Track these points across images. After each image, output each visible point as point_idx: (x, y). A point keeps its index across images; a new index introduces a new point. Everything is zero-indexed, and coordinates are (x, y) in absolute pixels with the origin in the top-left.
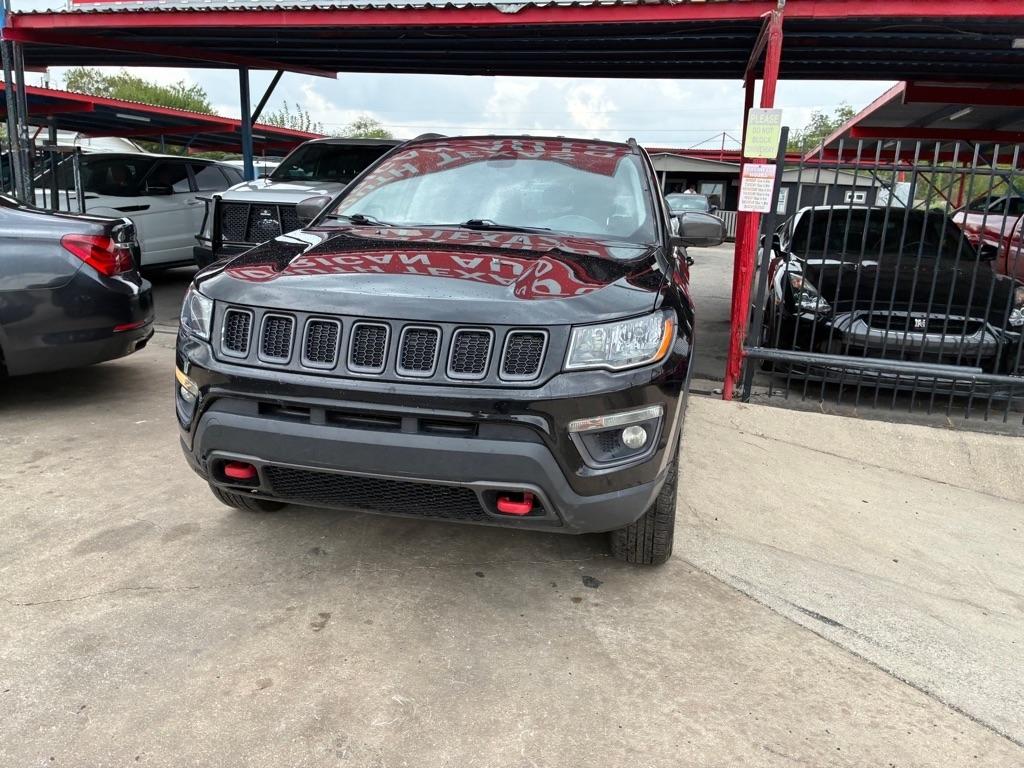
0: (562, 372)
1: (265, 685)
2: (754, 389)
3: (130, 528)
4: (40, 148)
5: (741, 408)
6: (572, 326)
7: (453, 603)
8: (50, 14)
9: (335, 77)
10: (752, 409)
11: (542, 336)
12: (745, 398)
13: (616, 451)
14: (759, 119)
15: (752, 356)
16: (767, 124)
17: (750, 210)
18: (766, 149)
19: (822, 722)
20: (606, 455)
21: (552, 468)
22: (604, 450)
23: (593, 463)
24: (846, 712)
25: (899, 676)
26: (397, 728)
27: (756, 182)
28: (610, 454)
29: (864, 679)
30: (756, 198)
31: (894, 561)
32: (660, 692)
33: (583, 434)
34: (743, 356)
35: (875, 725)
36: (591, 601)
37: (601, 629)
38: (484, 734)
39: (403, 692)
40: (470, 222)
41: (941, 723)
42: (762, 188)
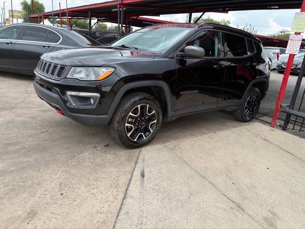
0: (66, 78)
1: (16, 136)
2: (290, 126)
5: (271, 130)
6: (72, 66)
7: (71, 138)
9: (228, 13)
11: (65, 68)
12: (284, 128)
14: (298, 17)
15: (284, 112)
16: (301, 18)
17: (291, 53)
18: (299, 29)
19: (83, 186)
20: (80, 104)
21: (62, 102)
22: (80, 102)
23: (74, 105)
24: (94, 188)
25: (128, 192)
26: (17, 149)
27: (294, 42)
28: (82, 104)
29: (116, 187)
30: (293, 48)
31: (233, 183)
32: (68, 166)
33: (71, 96)
34: (280, 111)
35: (92, 194)
36: (97, 149)
37: (86, 153)
38: (25, 156)
39: (30, 146)
40: (122, 45)
41: (110, 203)
42: (296, 44)
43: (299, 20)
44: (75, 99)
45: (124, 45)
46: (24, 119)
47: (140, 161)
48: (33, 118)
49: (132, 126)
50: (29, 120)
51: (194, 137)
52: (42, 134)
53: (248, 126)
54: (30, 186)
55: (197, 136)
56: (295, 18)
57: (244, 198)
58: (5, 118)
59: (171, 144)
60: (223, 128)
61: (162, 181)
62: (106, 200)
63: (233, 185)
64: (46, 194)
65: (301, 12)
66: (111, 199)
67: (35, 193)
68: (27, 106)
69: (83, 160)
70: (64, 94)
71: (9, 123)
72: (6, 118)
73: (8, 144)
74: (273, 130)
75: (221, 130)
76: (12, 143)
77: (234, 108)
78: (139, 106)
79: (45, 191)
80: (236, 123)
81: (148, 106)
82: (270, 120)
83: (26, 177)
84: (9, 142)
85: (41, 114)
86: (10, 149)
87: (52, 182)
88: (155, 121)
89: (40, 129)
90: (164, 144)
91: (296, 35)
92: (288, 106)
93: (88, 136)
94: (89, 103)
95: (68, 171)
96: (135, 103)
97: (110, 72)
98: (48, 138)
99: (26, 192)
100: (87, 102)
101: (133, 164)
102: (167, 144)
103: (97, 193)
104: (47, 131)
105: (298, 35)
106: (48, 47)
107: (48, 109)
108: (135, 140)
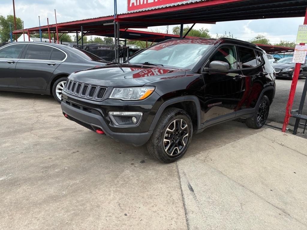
0: (108, 99)
1: (50, 158)
2: (299, 130)
3: (72, 128)
4: (122, 47)
5: (284, 135)
6: (114, 87)
7: (105, 156)
8: (123, 14)
9: (215, 24)
10: (289, 136)
11: (106, 89)
12: (295, 133)
13: (128, 122)
14: (302, 29)
15: (294, 117)
16: (305, 30)
17: (297, 62)
18: (304, 40)
19: (142, 205)
20: (122, 123)
21: (104, 123)
22: (123, 122)
23: (117, 124)
24: (153, 206)
25: (186, 207)
26: (58, 172)
27: (300, 52)
28: (124, 123)
29: (173, 203)
30: (299, 58)
31: (271, 190)
32: (116, 186)
33: (114, 116)
34: (290, 116)
35: (155, 212)
36: (135, 165)
37: (127, 171)
38: (70, 179)
39: (69, 168)
40: (145, 63)
41: (175, 219)
42: (302, 54)
43: (303, 32)
44: (117, 118)
45: (148, 63)
46: (48, 140)
47: (181, 175)
48: (57, 138)
49: (169, 141)
50: (54, 140)
51: (219, 147)
52: (74, 154)
53: (261, 132)
54: (91, 209)
55: (222, 146)
56: (299, 30)
57: (286, 203)
58: (28, 140)
59: (201, 155)
60: (240, 136)
61: (212, 193)
62: (170, 217)
63: (271, 191)
64: (110, 216)
65: (304, 24)
66: (175, 216)
67: (99, 216)
68: (44, 126)
69: (128, 178)
70: (107, 114)
71: (36, 145)
72: (30, 140)
73: (46, 167)
74: (286, 135)
75: (239, 138)
76: (50, 167)
77: (248, 116)
78: (175, 121)
79: (108, 213)
80: (250, 131)
81: (182, 120)
82: (281, 126)
83: (82, 201)
84: (46, 165)
85: (62, 134)
86: (51, 172)
87: (109, 203)
88: (187, 135)
89: (70, 150)
90: (195, 156)
91: (301, 46)
92: (297, 111)
93: (120, 153)
94: (131, 122)
95: (119, 191)
96: (171, 119)
97: (151, 91)
98: (82, 158)
99: (90, 215)
100: (129, 121)
101: (177, 179)
102: (197, 156)
103: (158, 210)
104: (78, 151)
105: (303, 46)
106: (54, 65)
107: (66, 128)
108: (171, 155)
